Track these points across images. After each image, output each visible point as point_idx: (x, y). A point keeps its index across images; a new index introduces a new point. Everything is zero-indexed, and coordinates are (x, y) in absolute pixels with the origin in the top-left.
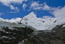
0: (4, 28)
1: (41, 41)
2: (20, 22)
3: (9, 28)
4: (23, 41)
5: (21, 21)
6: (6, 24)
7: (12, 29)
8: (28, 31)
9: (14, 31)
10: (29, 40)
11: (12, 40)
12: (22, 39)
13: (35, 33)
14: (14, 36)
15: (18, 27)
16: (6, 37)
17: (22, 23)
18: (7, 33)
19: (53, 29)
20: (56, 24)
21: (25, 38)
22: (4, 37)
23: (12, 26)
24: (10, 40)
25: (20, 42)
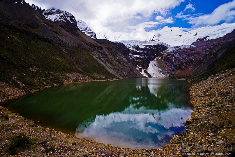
0: (135, 47)
1: (176, 59)
2: (152, 39)
3: (140, 47)
4: (156, 59)
5: (153, 37)
6: (137, 42)
7: (143, 47)
8: (161, 48)
9: (146, 49)
10: (162, 58)
11: (143, 58)
12: (155, 57)
13: (169, 50)
14: (146, 54)
15: (149, 45)
16: (138, 56)
17: (153, 40)
18: (138, 51)
19: (193, 44)
20: (198, 37)
21: (158, 57)
22: (135, 56)
23: (143, 44)
24: (142, 59)
25: (152, 61)
